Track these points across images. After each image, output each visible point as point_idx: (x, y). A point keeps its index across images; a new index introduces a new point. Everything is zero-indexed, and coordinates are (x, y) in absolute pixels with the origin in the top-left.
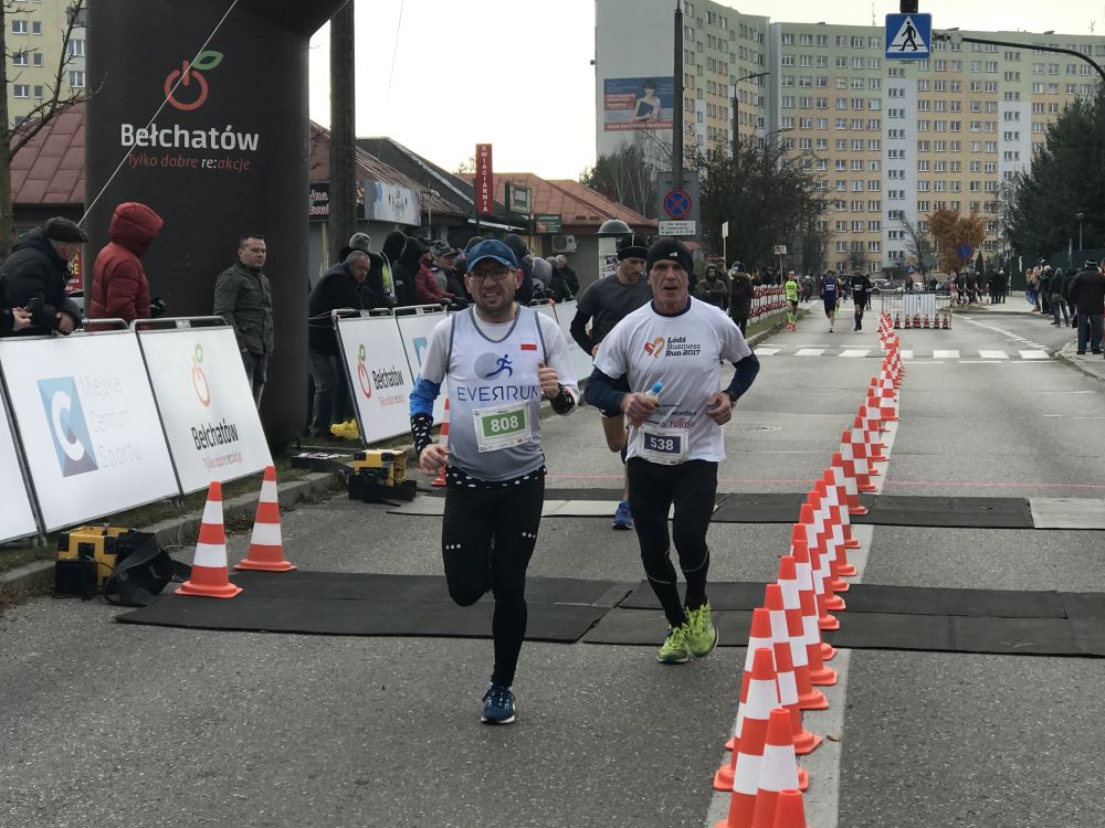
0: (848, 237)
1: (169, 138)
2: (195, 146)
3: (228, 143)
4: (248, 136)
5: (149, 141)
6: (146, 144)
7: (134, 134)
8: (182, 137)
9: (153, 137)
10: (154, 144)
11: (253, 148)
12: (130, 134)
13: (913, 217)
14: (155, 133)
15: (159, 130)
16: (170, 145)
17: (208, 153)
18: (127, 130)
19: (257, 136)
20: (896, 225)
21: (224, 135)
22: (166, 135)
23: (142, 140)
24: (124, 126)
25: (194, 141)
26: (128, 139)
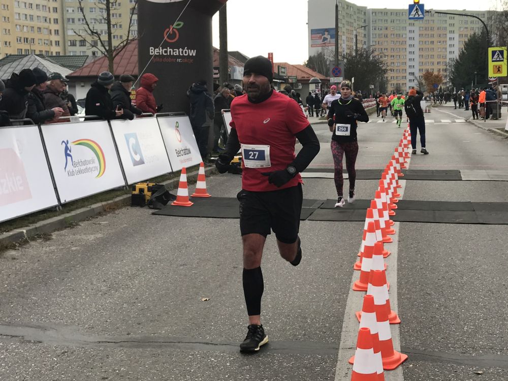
0: (395, 82)
1: (166, 52)
2: (175, 54)
3: (186, 53)
4: (192, 51)
5: (159, 53)
6: (158, 54)
7: (154, 50)
8: (170, 51)
9: (161, 52)
10: (161, 54)
11: (194, 55)
12: (153, 51)
13: (417, 74)
14: (161, 50)
15: (162, 49)
16: (166, 54)
17: (179, 57)
18: (152, 49)
19: (195, 51)
20: (412, 77)
21: (184, 51)
22: (165, 51)
23: (157, 53)
24: (151, 48)
25: (174, 53)
26: (152, 52)
